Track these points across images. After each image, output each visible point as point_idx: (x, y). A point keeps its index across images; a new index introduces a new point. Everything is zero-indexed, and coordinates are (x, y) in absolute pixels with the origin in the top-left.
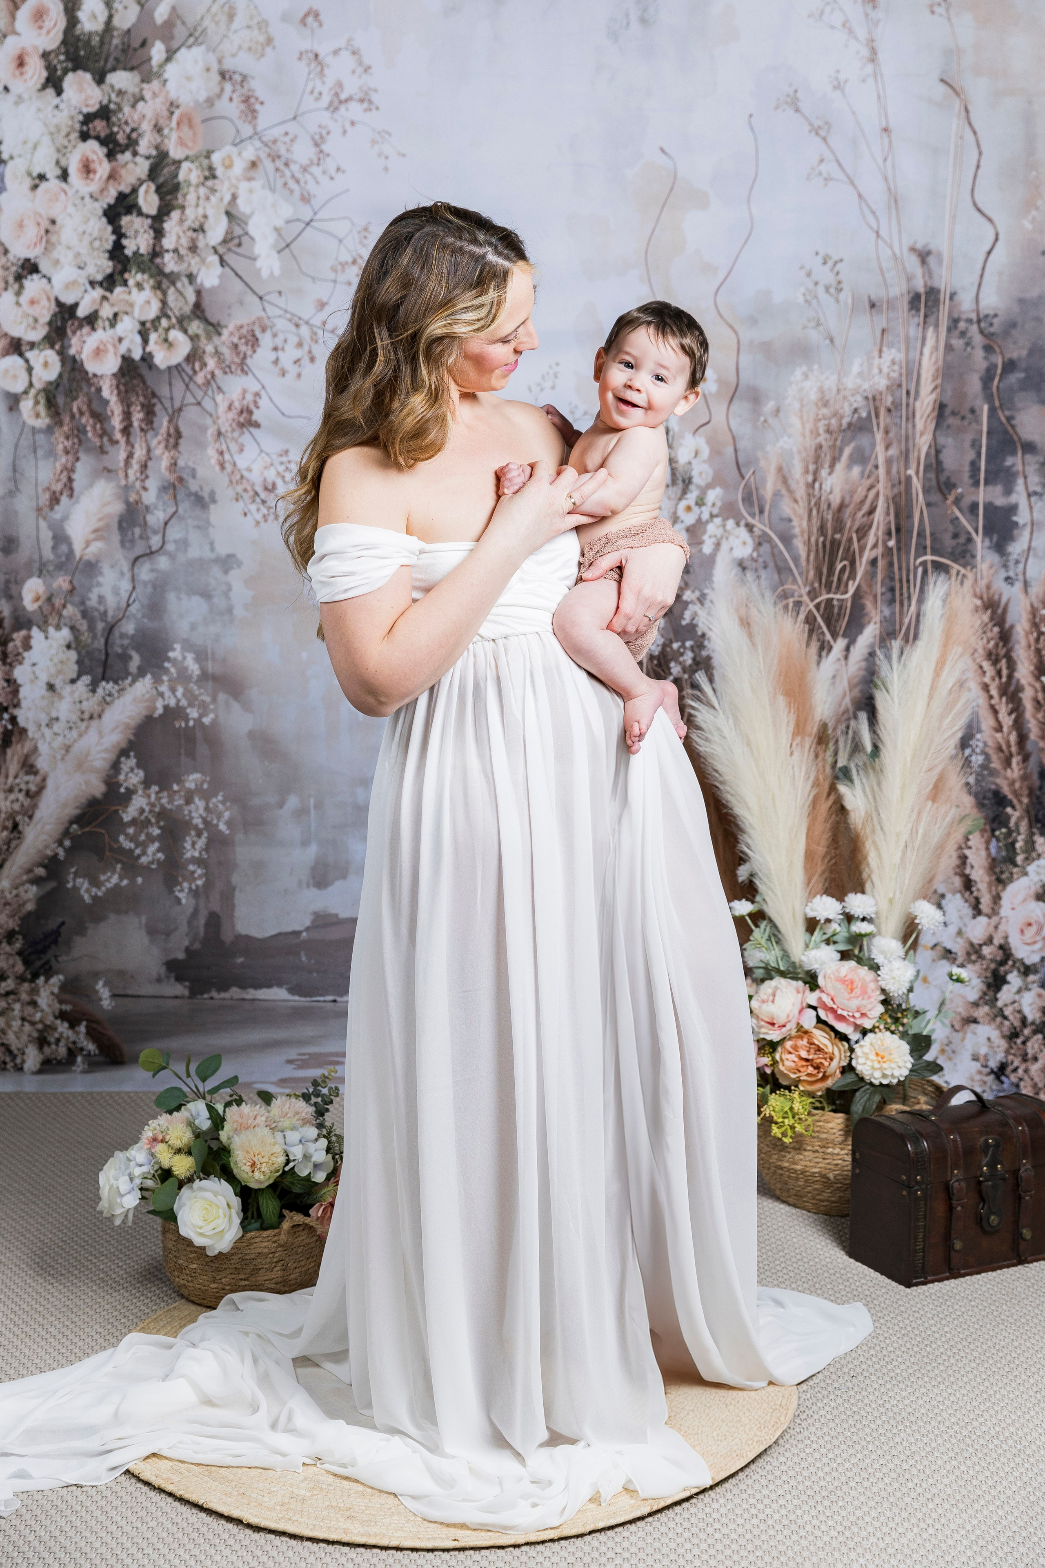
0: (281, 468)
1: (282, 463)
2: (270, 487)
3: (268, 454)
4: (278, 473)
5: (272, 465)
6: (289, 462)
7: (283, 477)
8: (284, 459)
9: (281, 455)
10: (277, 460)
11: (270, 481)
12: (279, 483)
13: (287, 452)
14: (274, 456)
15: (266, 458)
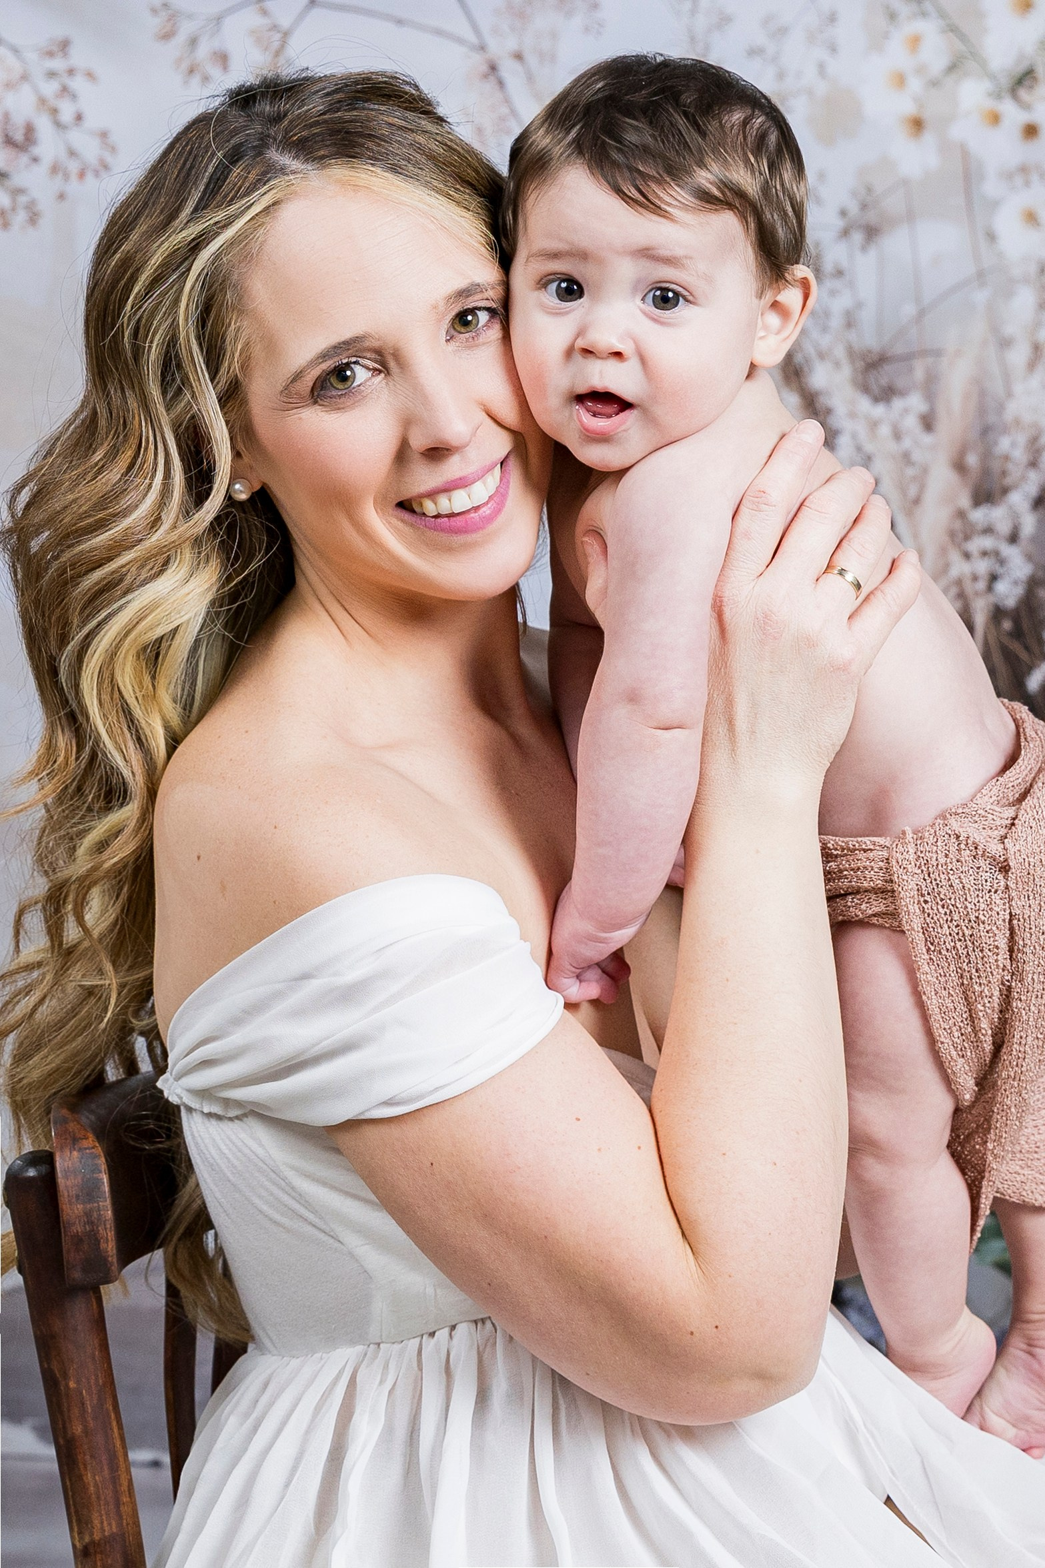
0: (50, 89)
1: (52, 74)
2: (19, 137)
3: (15, 50)
4: (42, 101)
5: (25, 77)
6: (71, 72)
7: (54, 112)
8: (57, 64)
9: (51, 54)
10: (38, 65)
11: (19, 120)
12: (44, 126)
13: (64, 46)
14: (31, 56)
15: (11, 60)
